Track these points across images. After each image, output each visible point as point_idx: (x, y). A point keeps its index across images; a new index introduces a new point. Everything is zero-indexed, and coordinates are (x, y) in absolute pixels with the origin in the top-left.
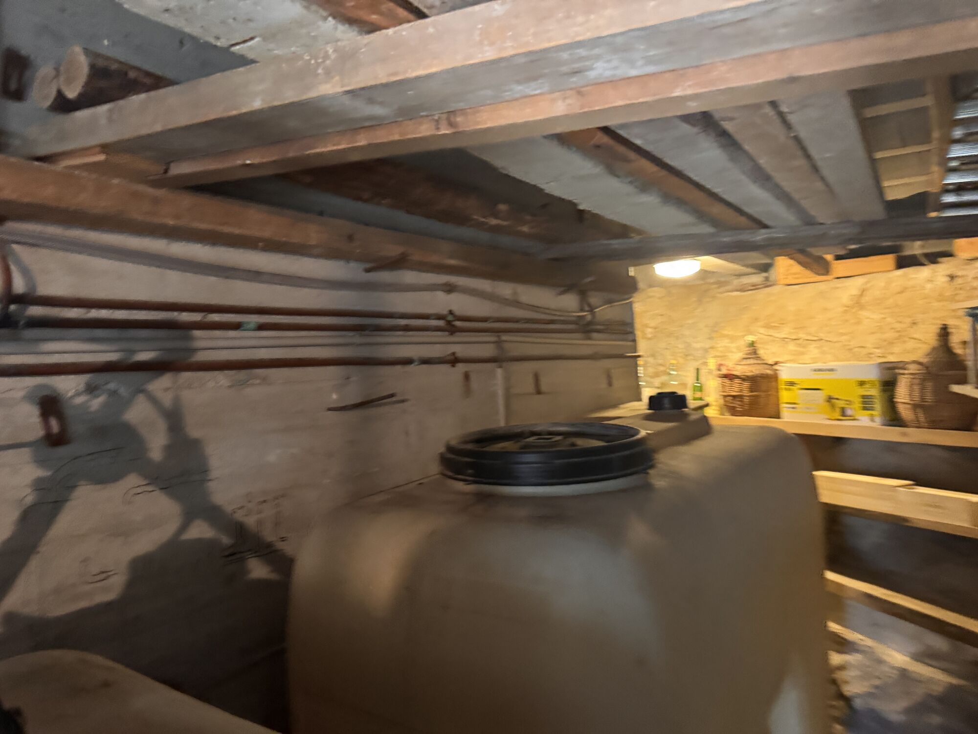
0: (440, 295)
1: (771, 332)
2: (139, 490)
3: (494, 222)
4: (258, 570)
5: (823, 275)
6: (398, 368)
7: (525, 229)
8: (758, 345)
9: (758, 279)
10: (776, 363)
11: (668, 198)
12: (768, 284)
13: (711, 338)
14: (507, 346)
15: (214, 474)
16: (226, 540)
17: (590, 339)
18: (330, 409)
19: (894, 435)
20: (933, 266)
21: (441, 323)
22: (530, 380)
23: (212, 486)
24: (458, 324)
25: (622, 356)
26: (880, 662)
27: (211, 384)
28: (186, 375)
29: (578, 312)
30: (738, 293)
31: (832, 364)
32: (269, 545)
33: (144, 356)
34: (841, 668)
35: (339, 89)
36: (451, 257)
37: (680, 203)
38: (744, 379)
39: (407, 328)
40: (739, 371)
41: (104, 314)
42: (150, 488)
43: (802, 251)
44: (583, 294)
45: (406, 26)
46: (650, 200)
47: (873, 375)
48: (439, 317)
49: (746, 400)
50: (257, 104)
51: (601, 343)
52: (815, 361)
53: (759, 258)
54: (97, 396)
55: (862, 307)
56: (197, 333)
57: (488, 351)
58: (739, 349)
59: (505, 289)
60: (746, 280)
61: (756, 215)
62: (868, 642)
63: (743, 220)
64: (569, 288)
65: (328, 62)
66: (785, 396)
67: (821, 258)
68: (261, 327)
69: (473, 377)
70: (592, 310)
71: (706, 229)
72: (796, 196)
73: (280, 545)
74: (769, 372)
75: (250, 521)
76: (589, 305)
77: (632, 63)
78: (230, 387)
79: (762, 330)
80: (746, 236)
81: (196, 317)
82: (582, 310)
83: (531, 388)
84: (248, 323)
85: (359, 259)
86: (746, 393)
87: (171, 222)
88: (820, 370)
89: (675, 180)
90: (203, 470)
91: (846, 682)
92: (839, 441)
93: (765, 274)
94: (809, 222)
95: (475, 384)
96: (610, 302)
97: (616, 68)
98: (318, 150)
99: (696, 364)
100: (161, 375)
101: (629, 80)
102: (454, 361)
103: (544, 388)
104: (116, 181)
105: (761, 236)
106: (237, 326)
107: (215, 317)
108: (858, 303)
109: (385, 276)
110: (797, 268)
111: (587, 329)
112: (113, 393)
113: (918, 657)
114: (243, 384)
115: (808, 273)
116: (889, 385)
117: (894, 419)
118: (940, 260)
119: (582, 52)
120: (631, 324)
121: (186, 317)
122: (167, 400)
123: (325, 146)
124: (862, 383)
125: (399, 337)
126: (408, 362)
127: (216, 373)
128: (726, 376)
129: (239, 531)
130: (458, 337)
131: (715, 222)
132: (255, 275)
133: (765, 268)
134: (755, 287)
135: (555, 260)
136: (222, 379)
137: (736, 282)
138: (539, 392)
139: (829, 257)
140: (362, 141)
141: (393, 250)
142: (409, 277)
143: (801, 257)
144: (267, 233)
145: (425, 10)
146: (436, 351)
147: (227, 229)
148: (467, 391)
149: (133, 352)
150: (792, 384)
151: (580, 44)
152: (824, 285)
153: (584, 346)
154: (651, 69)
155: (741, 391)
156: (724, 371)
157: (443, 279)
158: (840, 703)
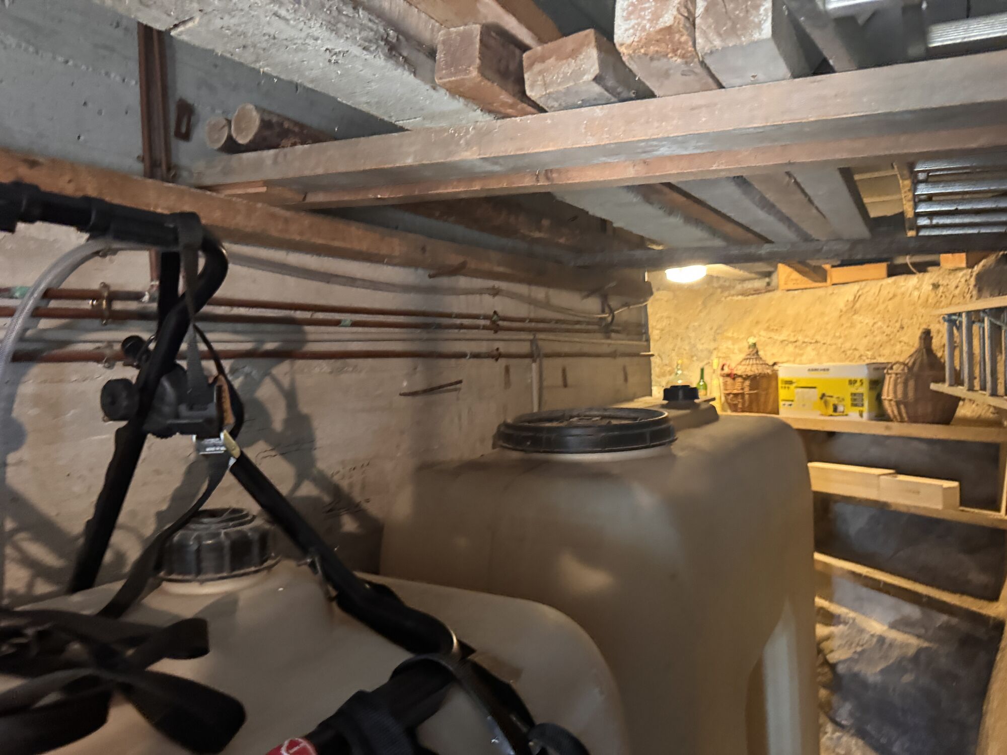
0: (487, 299)
1: (772, 335)
2: (266, 454)
3: (537, 235)
4: (349, 525)
5: (820, 282)
6: (453, 361)
7: (562, 241)
8: (759, 346)
9: (760, 284)
10: (775, 364)
11: (690, 219)
12: (769, 288)
13: (715, 340)
14: (540, 343)
15: (319, 443)
16: (327, 499)
17: (609, 338)
18: (401, 395)
19: (879, 429)
20: (921, 275)
21: (487, 322)
22: (559, 374)
23: (317, 453)
24: (501, 323)
25: (637, 355)
26: (861, 631)
27: (317, 370)
28: (300, 363)
29: (599, 314)
30: (740, 297)
31: (826, 365)
32: (357, 505)
33: (270, 346)
34: (828, 638)
35: (476, 157)
36: (499, 265)
37: (697, 222)
38: (747, 378)
39: (461, 327)
40: (740, 370)
41: (242, 311)
42: (273, 453)
43: (803, 263)
44: (605, 298)
45: (530, 116)
46: (676, 221)
47: (863, 374)
48: (486, 317)
49: (747, 397)
50: (409, 161)
51: (619, 342)
52: (811, 362)
53: (763, 267)
54: (238, 377)
55: (856, 313)
56: (308, 328)
57: (525, 348)
58: (740, 351)
59: (539, 293)
60: (749, 285)
61: (763, 234)
62: (852, 614)
63: (750, 235)
64: (591, 293)
65: (468, 136)
66: (783, 393)
67: (820, 267)
68: (355, 324)
69: (512, 370)
70: (612, 311)
71: (718, 243)
72: (795, 220)
73: (365, 506)
74: (769, 371)
75: (344, 484)
76: (609, 306)
77: (686, 149)
78: (331, 373)
79: (763, 333)
80: (752, 250)
81: (307, 315)
82: (603, 312)
83: (560, 382)
84: (345, 321)
85: (425, 267)
86: (747, 390)
87: (298, 238)
88: (816, 370)
89: (696, 207)
90: (311, 440)
91: (832, 651)
92: (831, 434)
93: (767, 280)
94: (807, 238)
95: (513, 377)
96: (626, 305)
97: (674, 151)
98: (438, 191)
99: (701, 365)
100: (282, 361)
101: (681, 157)
102: (497, 356)
103: (570, 381)
104: (259, 205)
105: (765, 249)
106: (337, 323)
107: (320, 316)
108: (853, 308)
109: (445, 281)
110: (795, 275)
111: (607, 329)
112: (247, 375)
113: (893, 626)
114: (340, 371)
115: (805, 279)
116: (876, 384)
117: (881, 415)
118: (930, 268)
119: (655, 143)
120: (646, 325)
121: (299, 314)
122: (286, 382)
123: (446, 188)
124: (852, 382)
125: (454, 333)
126: (462, 355)
127: (320, 361)
128: (729, 375)
129: (336, 491)
130: (501, 335)
131: (726, 237)
132: (351, 281)
133: (769, 274)
134: (757, 292)
135: (584, 267)
136: (324, 366)
137: (739, 287)
138: (565, 385)
139: (827, 267)
140: (477, 187)
141: (454, 260)
142: (463, 282)
143: (800, 267)
144: (364, 246)
145: (547, 109)
146: (483, 347)
147: (336, 244)
148: (507, 383)
149: (262, 342)
150: (790, 382)
151: (654, 140)
152: (821, 291)
153: (604, 344)
154: (699, 151)
155: (742, 389)
156: (726, 370)
157: (490, 283)
158: (826, 669)
